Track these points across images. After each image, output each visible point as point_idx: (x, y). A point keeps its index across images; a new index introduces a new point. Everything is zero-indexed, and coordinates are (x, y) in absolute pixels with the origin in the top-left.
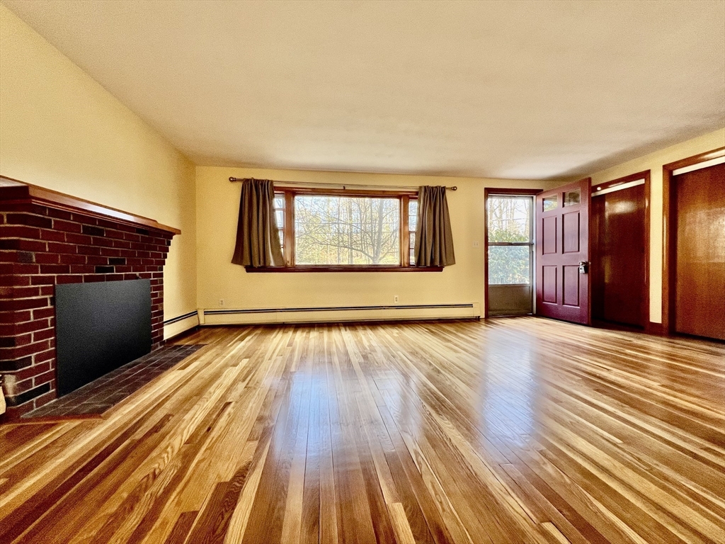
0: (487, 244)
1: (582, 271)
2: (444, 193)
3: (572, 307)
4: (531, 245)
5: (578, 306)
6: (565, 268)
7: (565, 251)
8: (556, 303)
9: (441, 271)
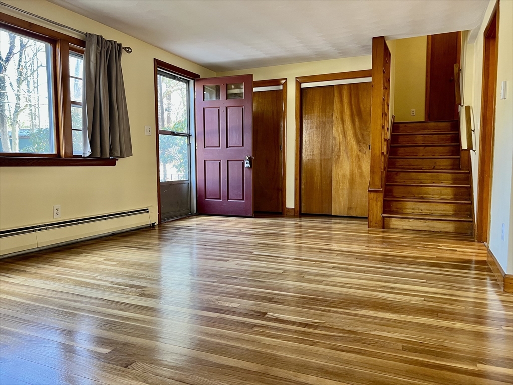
0: (158, 132)
1: (247, 165)
2: (120, 53)
3: (236, 201)
4: (189, 136)
5: (243, 199)
6: (229, 162)
7: (229, 146)
8: (220, 199)
9: (114, 164)
